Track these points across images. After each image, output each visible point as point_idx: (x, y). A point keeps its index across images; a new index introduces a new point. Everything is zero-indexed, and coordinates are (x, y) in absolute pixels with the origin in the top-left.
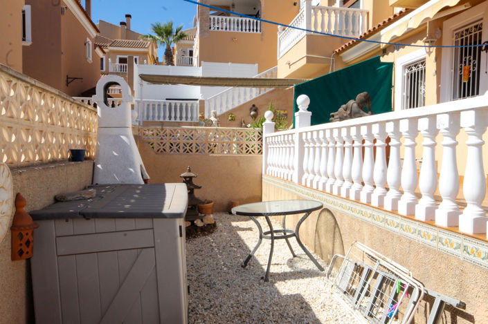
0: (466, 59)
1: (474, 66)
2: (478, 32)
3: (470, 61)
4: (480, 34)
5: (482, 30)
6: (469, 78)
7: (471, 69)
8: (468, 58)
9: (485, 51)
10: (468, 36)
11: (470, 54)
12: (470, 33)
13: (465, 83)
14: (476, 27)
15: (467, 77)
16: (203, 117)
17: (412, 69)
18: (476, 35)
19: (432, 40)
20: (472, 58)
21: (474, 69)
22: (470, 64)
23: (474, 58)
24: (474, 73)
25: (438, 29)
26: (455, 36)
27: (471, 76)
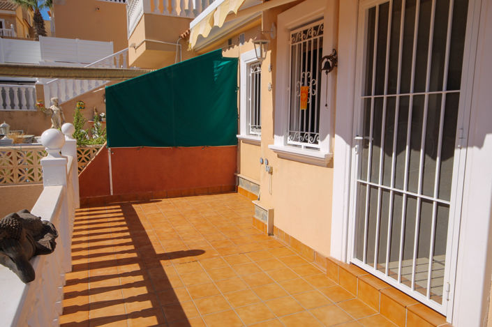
0: (304, 75)
1: (314, 87)
2: (318, 37)
3: (309, 80)
4: (321, 40)
5: (324, 36)
6: (308, 104)
7: (311, 92)
8: (306, 74)
9: (325, 71)
10: (307, 40)
11: (309, 70)
12: (309, 37)
13: (303, 111)
14: (316, 28)
15: (305, 103)
16: (42, 105)
17: (256, 70)
18: (315, 41)
19: (264, 41)
20: (311, 76)
21: (313, 92)
22: (308, 85)
23: (314, 77)
24: (313, 97)
25: (273, 25)
26: (291, 39)
27: (310, 102)
